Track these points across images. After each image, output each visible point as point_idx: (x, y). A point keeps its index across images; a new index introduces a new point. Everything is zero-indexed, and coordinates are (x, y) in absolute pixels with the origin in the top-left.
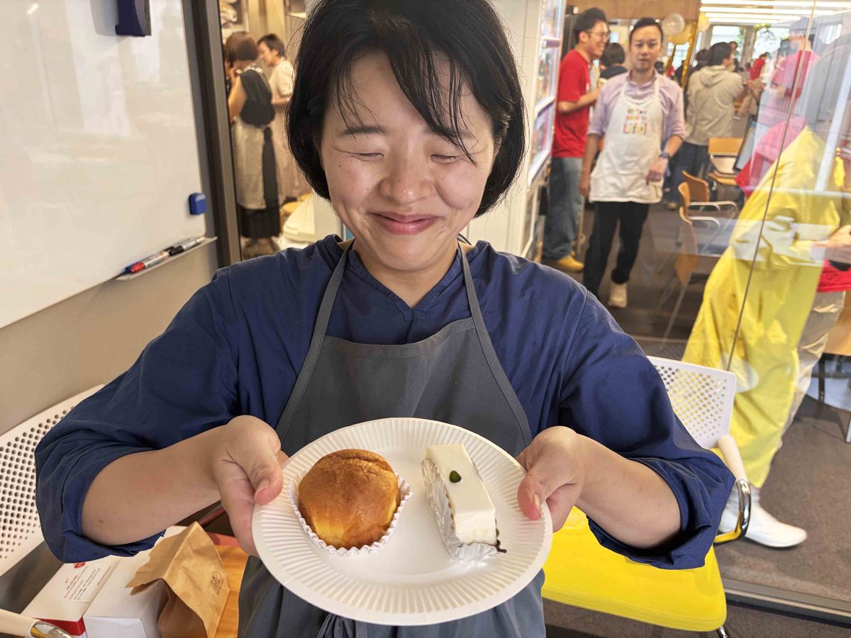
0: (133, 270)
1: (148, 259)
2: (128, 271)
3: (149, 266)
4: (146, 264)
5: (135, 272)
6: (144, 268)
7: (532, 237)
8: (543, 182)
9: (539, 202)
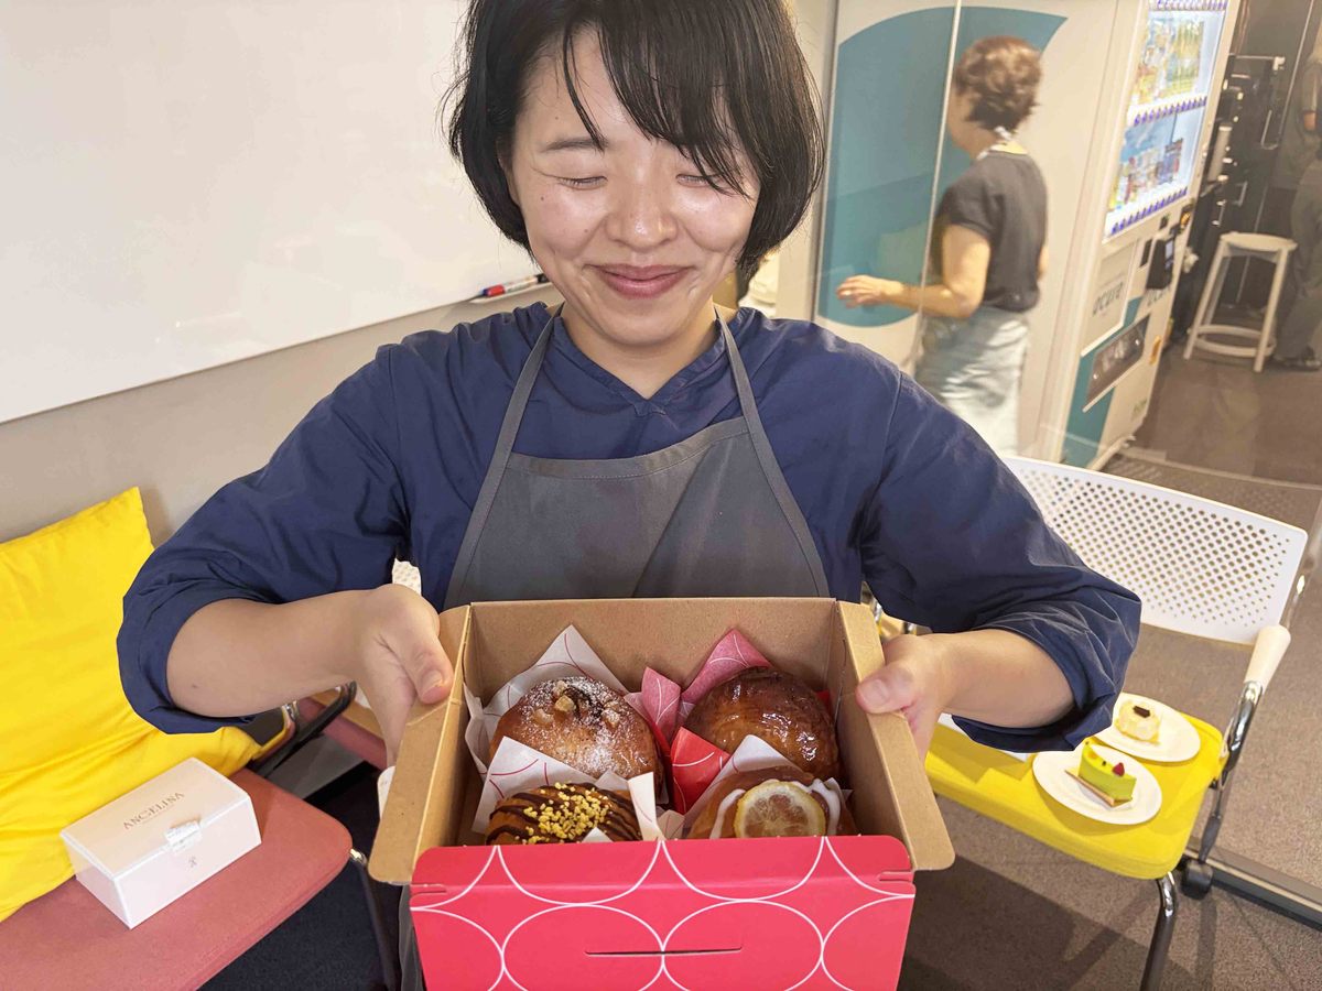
0: (490, 293)
1: (511, 283)
2: (485, 294)
3: (510, 291)
4: (506, 288)
5: (492, 296)
6: (503, 292)
7: (1121, 325)
8: (1163, 234)
9: (1148, 266)
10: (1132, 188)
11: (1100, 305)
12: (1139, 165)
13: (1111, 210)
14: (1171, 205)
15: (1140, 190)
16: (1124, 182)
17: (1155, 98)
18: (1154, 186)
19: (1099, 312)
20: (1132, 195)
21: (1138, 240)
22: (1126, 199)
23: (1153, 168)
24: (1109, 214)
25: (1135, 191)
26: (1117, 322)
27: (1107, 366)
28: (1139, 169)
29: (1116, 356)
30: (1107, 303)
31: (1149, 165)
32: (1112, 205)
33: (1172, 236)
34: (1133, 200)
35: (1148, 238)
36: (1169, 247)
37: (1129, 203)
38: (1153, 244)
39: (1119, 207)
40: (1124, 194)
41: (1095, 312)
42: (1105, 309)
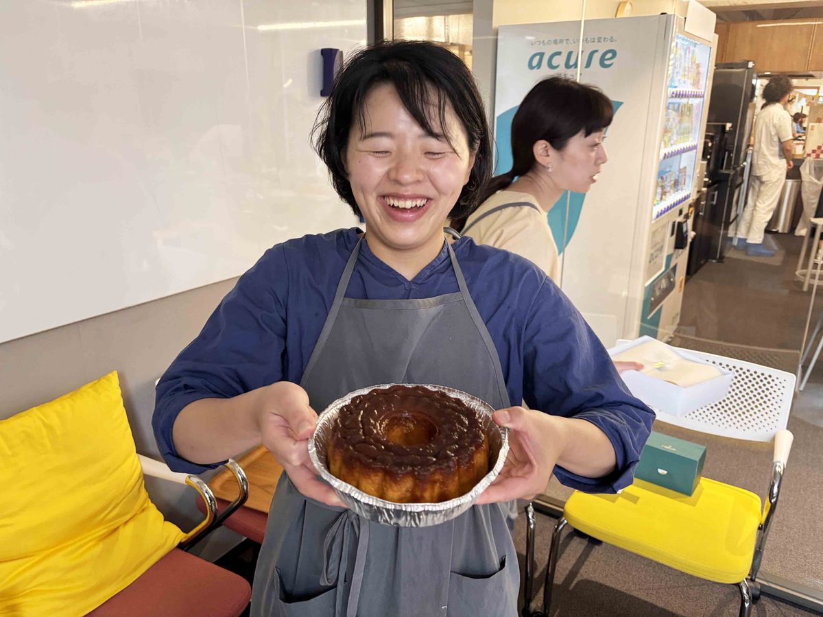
7: (663, 269)
8: (681, 219)
9: (674, 236)
10: (664, 193)
11: (652, 258)
12: (666, 181)
13: (655, 205)
14: (684, 202)
15: (668, 194)
16: (659, 190)
17: (672, 145)
18: (674, 193)
19: (653, 262)
20: (664, 197)
21: (669, 222)
22: (661, 199)
23: (673, 182)
24: (654, 207)
25: (665, 195)
26: (661, 268)
27: (658, 293)
28: (666, 183)
29: (662, 287)
30: (656, 257)
31: (671, 181)
32: (655, 202)
33: (685, 220)
34: (665, 200)
35: (673, 221)
36: (684, 225)
37: (663, 202)
38: (676, 224)
39: (658, 204)
40: (660, 196)
41: (650, 262)
42: (655, 260)
